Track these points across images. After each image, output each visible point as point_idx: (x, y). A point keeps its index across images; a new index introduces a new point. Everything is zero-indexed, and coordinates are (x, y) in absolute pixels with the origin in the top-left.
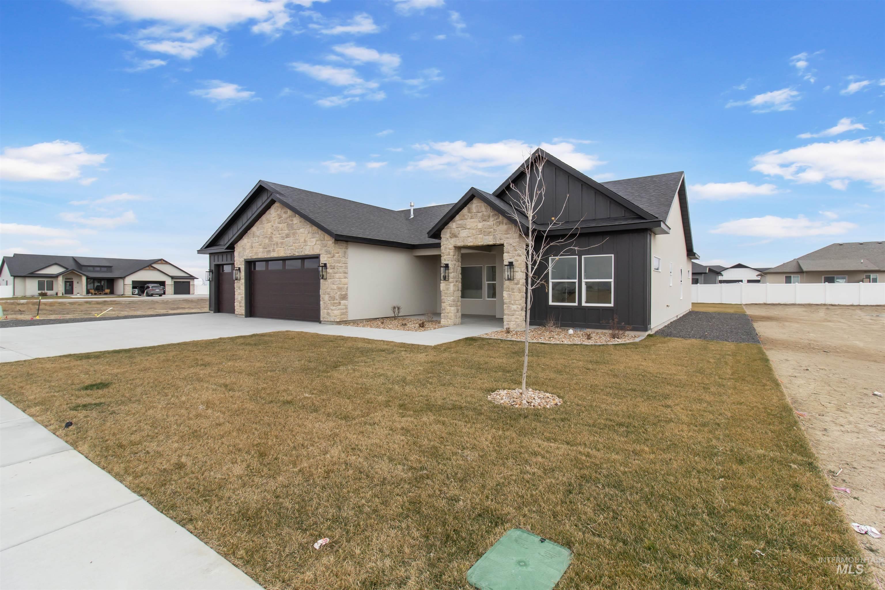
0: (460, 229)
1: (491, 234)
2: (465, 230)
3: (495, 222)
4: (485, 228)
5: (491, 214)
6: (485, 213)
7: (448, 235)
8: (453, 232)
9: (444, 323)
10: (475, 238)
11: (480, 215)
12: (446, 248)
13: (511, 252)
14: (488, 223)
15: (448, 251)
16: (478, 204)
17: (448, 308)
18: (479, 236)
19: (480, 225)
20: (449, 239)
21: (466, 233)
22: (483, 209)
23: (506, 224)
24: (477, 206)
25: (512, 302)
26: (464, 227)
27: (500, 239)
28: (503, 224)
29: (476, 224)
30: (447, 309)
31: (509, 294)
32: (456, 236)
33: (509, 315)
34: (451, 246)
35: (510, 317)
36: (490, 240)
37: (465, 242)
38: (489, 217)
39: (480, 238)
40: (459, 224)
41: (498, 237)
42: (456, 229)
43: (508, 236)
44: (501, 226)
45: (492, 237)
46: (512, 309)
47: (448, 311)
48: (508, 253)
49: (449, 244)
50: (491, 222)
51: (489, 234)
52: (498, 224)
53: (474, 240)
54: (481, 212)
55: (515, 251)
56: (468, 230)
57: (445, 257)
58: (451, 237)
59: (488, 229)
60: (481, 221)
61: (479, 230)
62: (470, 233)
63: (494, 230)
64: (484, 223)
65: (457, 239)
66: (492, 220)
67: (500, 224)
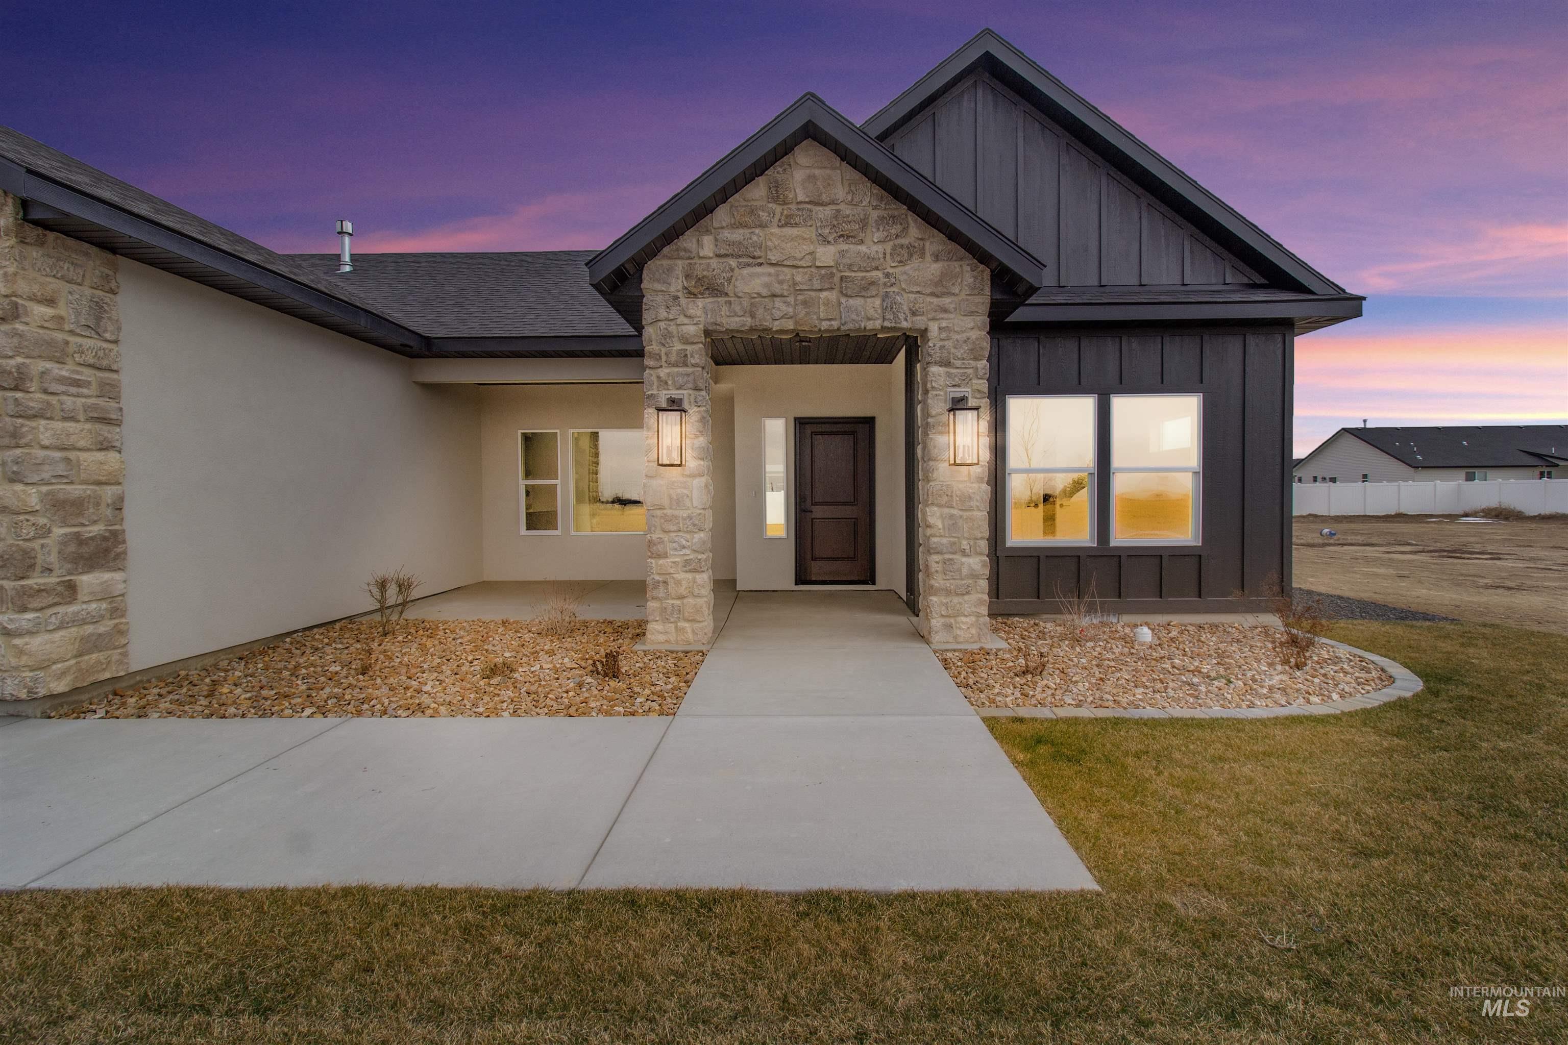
0: (733, 263)
1: (874, 291)
2: (759, 270)
3: (888, 247)
4: (850, 267)
5: (874, 215)
6: (847, 210)
7: (677, 284)
8: (699, 271)
9: (662, 638)
10: (805, 303)
11: (824, 213)
12: (668, 335)
13: (958, 363)
14: (863, 248)
15: (678, 346)
16: (817, 172)
17: (681, 576)
18: (824, 295)
19: (826, 255)
20: (683, 301)
21: (766, 279)
22: (840, 192)
23: (937, 258)
24: (811, 178)
25: (965, 545)
26: (752, 257)
27: (914, 314)
28: (922, 255)
29: (807, 248)
30: (678, 583)
31: (951, 516)
32: (713, 289)
33: (948, 592)
35: (956, 600)
36: (871, 312)
37: (760, 313)
38: (864, 223)
39: (827, 303)
40: (732, 244)
41: (904, 301)
42: (714, 263)
43: (946, 301)
44: (915, 263)
45: (878, 302)
46: (965, 571)
47: (682, 591)
48: (946, 364)
49: (682, 319)
50: (874, 246)
51: (865, 289)
52: (904, 252)
53: (802, 312)
54: (833, 202)
55: (976, 359)
56: (772, 270)
57: (663, 372)
58: (690, 293)
59: (860, 270)
60: (830, 239)
61: (823, 272)
62: (781, 282)
63: (887, 275)
64: (845, 247)
65: (722, 300)
66: (877, 236)
67: (911, 256)
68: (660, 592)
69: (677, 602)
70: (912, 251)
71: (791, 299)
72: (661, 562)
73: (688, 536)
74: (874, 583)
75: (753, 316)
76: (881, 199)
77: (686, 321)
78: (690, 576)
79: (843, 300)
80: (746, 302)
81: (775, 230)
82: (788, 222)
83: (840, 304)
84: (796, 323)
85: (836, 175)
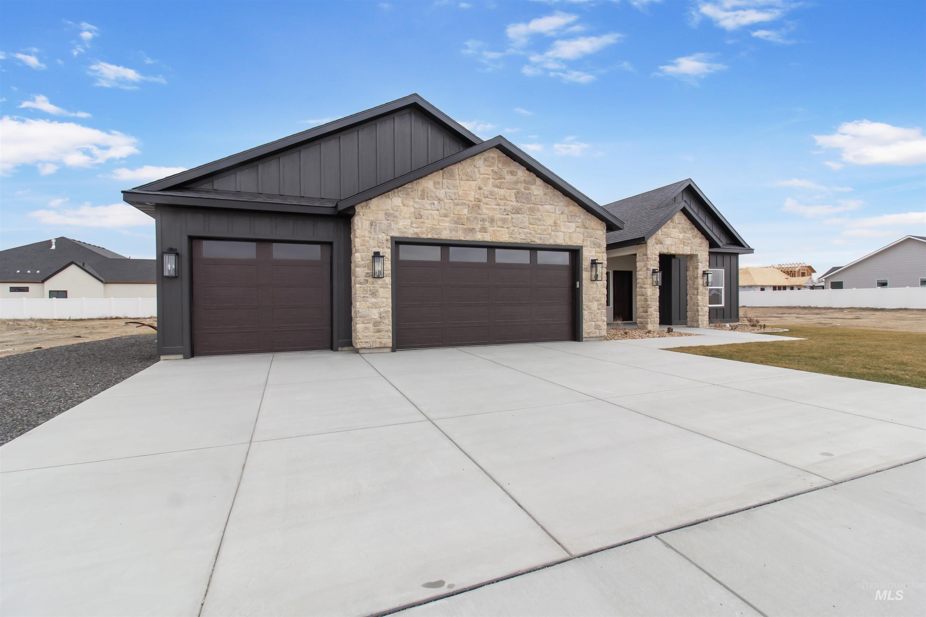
0: (664, 236)
1: (689, 245)
2: (669, 238)
3: (692, 234)
4: (685, 240)
5: (689, 227)
6: (685, 226)
7: (654, 241)
8: (659, 239)
9: (651, 328)
10: (677, 247)
11: (680, 226)
12: (652, 253)
13: (703, 262)
14: (687, 235)
15: (654, 256)
16: (679, 216)
18: (681, 245)
19: (681, 236)
20: (655, 245)
21: (670, 241)
22: (683, 221)
23: (700, 238)
24: (678, 218)
25: (704, 305)
26: (667, 235)
27: (696, 251)
28: (698, 237)
29: (677, 234)
30: (654, 314)
31: (703, 298)
32: (661, 243)
34: (657, 253)
36: (689, 250)
37: (670, 249)
38: (687, 229)
39: (681, 248)
40: (664, 232)
41: (694, 248)
42: (661, 236)
43: (701, 248)
44: (696, 239)
45: (690, 248)
47: (655, 316)
48: (701, 263)
49: (655, 250)
50: (689, 235)
51: (688, 245)
52: (694, 236)
54: (682, 224)
55: (706, 262)
56: (671, 239)
57: (651, 262)
58: (657, 243)
59: (687, 240)
60: (682, 232)
61: (680, 240)
62: (673, 242)
63: (692, 242)
64: (684, 235)
65: (662, 245)
66: (690, 232)
67: (696, 237)
68: (650, 317)
69: (654, 319)
70: (696, 236)
71: (675, 246)
72: (651, 309)
73: (655, 303)
74: (632, 320)
75: (668, 249)
76: (690, 224)
77: (656, 250)
78: (656, 313)
79: (684, 247)
80: (667, 246)
81: (672, 229)
82: (674, 228)
83: (683, 247)
84: (676, 252)
85: (682, 217)
